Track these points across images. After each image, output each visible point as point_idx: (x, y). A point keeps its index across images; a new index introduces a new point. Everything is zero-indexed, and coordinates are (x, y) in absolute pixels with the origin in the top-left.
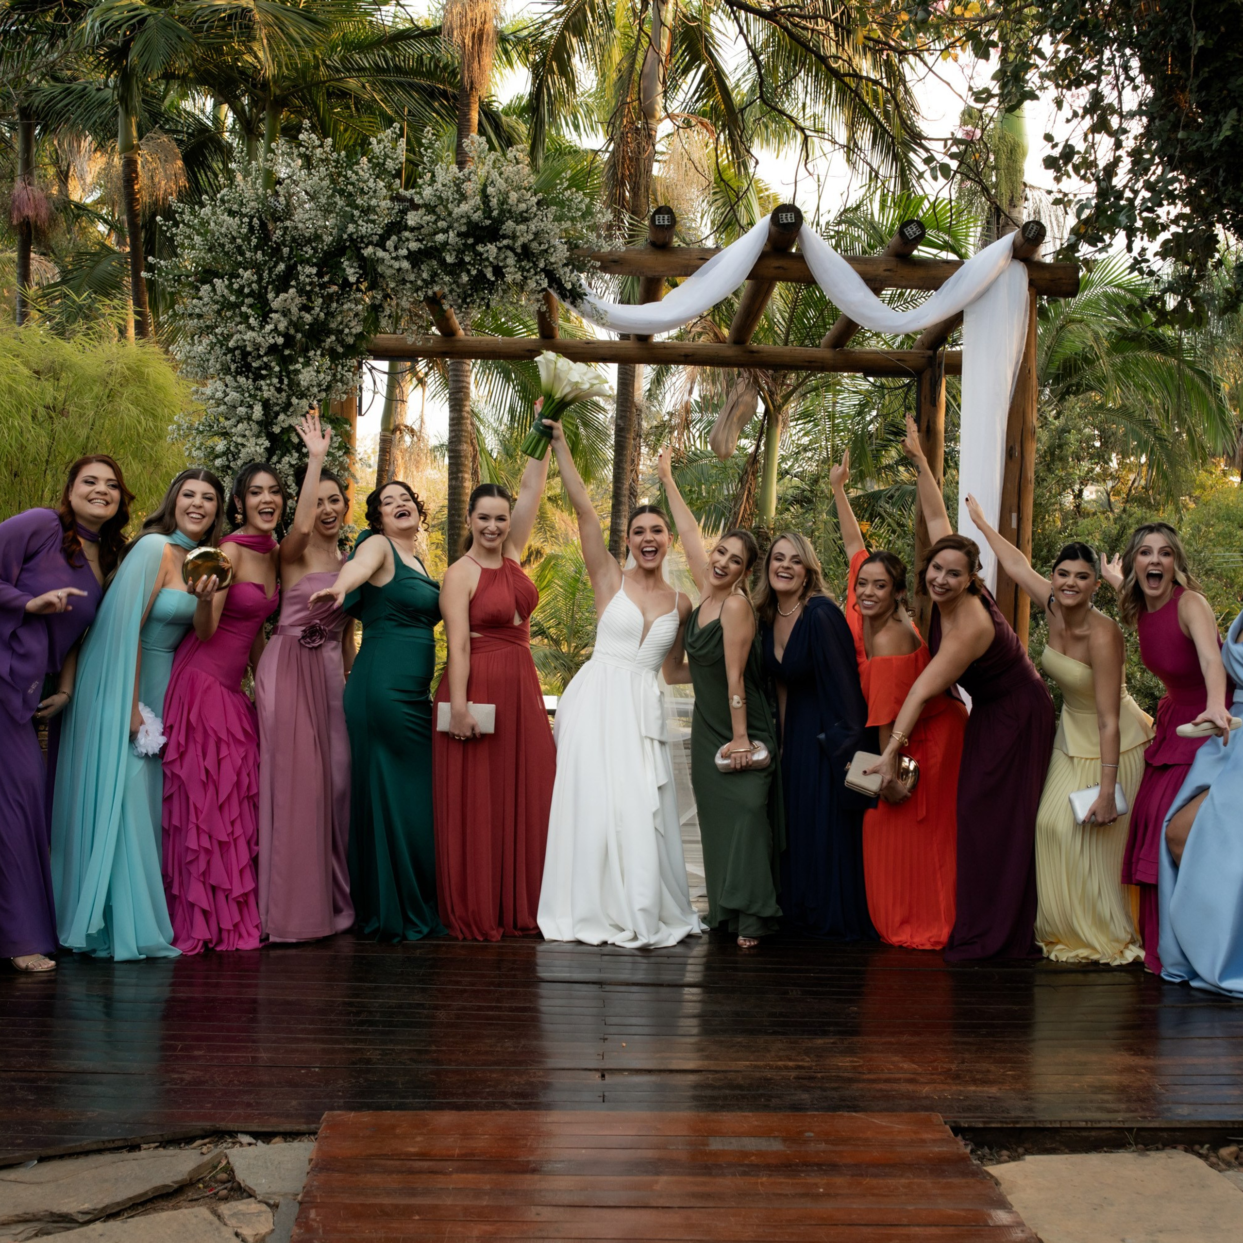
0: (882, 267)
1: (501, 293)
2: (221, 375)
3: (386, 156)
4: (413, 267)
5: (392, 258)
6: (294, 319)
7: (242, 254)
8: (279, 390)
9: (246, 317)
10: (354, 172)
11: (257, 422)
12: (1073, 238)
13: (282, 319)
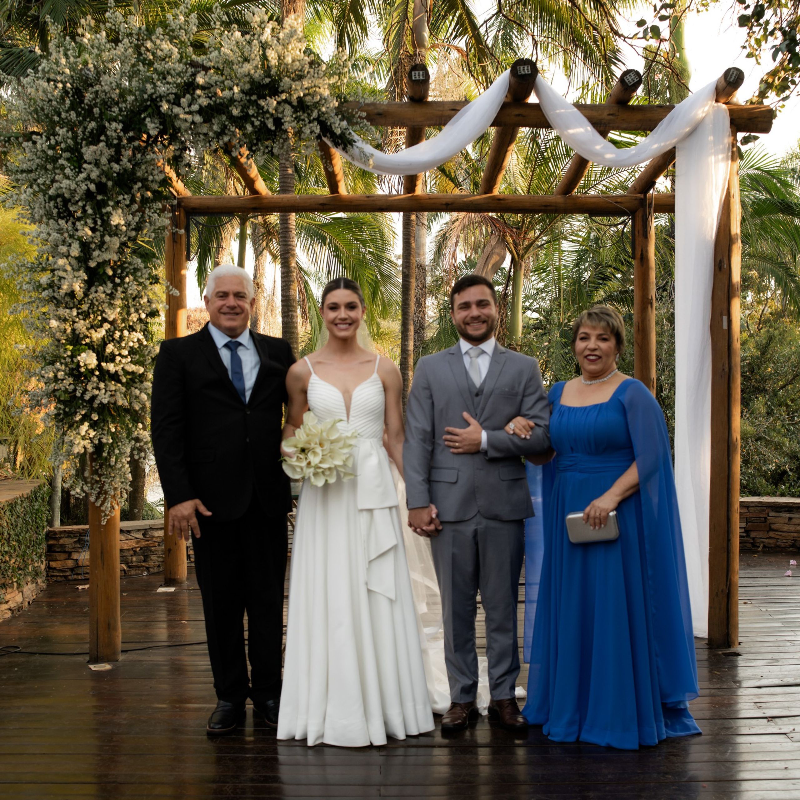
0: (606, 112)
1: (281, 141)
2: (44, 219)
3: (181, 28)
4: (205, 122)
5: (186, 113)
6: (105, 168)
7: (59, 115)
8: (93, 230)
9: (62, 168)
10: (152, 41)
11: (76, 258)
12: (763, 86)
13: (95, 169)
